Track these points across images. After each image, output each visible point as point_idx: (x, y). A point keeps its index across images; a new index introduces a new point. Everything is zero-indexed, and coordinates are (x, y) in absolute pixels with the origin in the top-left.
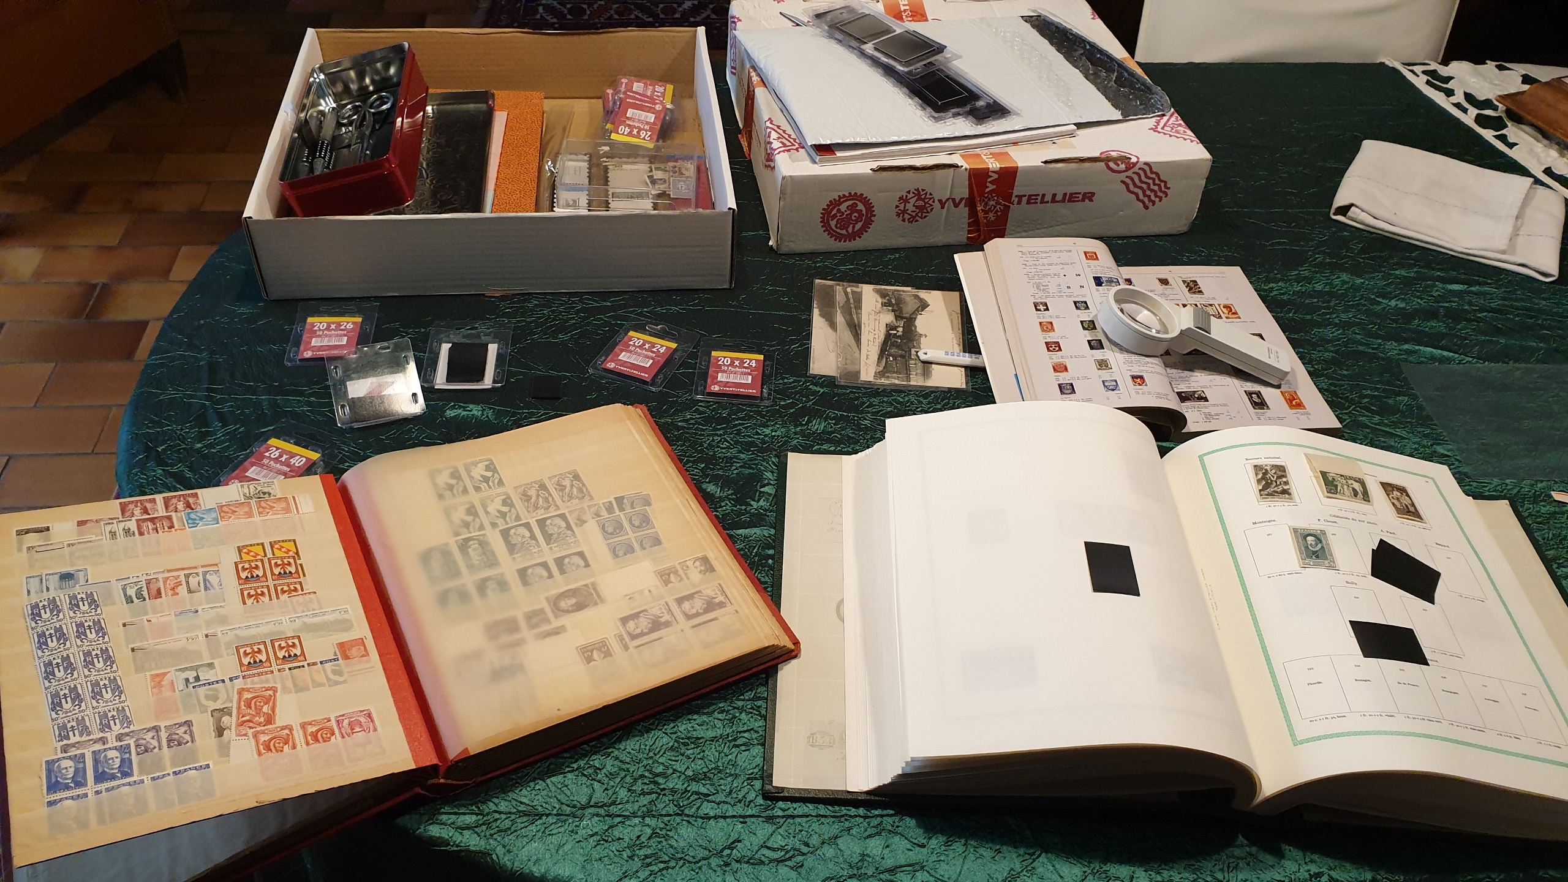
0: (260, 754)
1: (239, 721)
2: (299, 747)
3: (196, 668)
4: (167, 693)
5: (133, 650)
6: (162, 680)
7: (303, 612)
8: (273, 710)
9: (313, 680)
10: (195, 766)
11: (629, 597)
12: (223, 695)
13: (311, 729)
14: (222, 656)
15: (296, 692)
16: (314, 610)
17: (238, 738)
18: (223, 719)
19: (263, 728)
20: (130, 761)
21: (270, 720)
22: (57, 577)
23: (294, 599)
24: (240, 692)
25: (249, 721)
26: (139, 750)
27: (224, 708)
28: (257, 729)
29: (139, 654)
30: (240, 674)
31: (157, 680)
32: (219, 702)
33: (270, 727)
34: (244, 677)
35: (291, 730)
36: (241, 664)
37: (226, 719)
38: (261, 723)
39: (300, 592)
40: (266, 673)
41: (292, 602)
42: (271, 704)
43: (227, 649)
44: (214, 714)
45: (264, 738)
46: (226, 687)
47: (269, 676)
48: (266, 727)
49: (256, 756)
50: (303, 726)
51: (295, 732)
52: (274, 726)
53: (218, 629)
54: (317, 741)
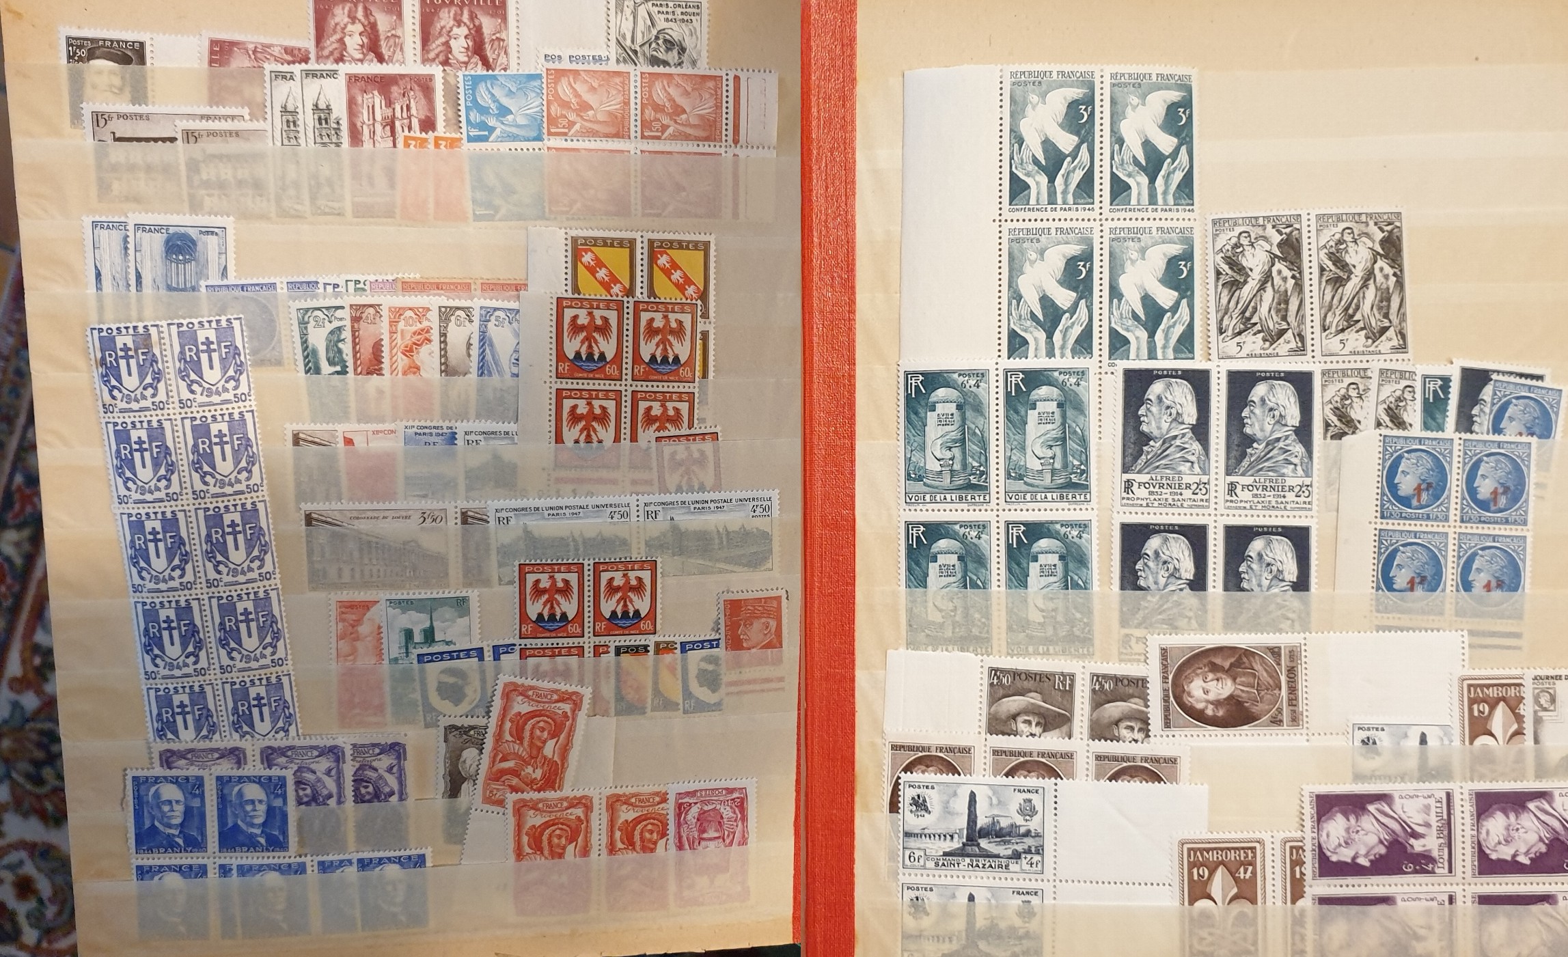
0: (519, 855)
1: (495, 769)
2: (594, 854)
3: (429, 607)
4: (365, 661)
5: (309, 520)
6: (358, 622)
7: (679, 490)
8: (565, 751)
9: (657, 692)
10: (397, 854)
11: (1363, 735)
12: (473, 693)
13: (627, 814)
14: (486, 583)
15: (618, 713)
16: (702, 489)
17: (487, 807)
18: (466, 754)
19: (535, 795)
20: (285, 816)
21: (552, 778)
22: (159, 240)
23: (668, 448)
24: (511, 691)
25: (515, 772)
26: (301, 793)
27: (472, 728)
28: (526, 796)
29: (322, 534)
30: (517, 641)
31: (351, 617)
32: (465, 707)
33: (550, 795)
34: (524, 653)
35: (588, 808)
36: (524, 617)
37: (470, 754)
38: (533, 781)
39: (685, 431)
40: (569, 651)
41: (660, 454)
42: (563, 736)
43: (500, 565)
44: (451, 737)
45: (534, 819)
46: (483, 672)
47: (574, 660)
48: (542, 795)
49: (512, 857)
50: (614, 803)
51: (594, 817)
52: (558, 794)
53: (493, 504)
54: (630, 843)
